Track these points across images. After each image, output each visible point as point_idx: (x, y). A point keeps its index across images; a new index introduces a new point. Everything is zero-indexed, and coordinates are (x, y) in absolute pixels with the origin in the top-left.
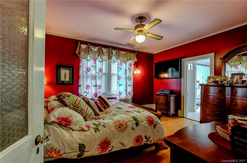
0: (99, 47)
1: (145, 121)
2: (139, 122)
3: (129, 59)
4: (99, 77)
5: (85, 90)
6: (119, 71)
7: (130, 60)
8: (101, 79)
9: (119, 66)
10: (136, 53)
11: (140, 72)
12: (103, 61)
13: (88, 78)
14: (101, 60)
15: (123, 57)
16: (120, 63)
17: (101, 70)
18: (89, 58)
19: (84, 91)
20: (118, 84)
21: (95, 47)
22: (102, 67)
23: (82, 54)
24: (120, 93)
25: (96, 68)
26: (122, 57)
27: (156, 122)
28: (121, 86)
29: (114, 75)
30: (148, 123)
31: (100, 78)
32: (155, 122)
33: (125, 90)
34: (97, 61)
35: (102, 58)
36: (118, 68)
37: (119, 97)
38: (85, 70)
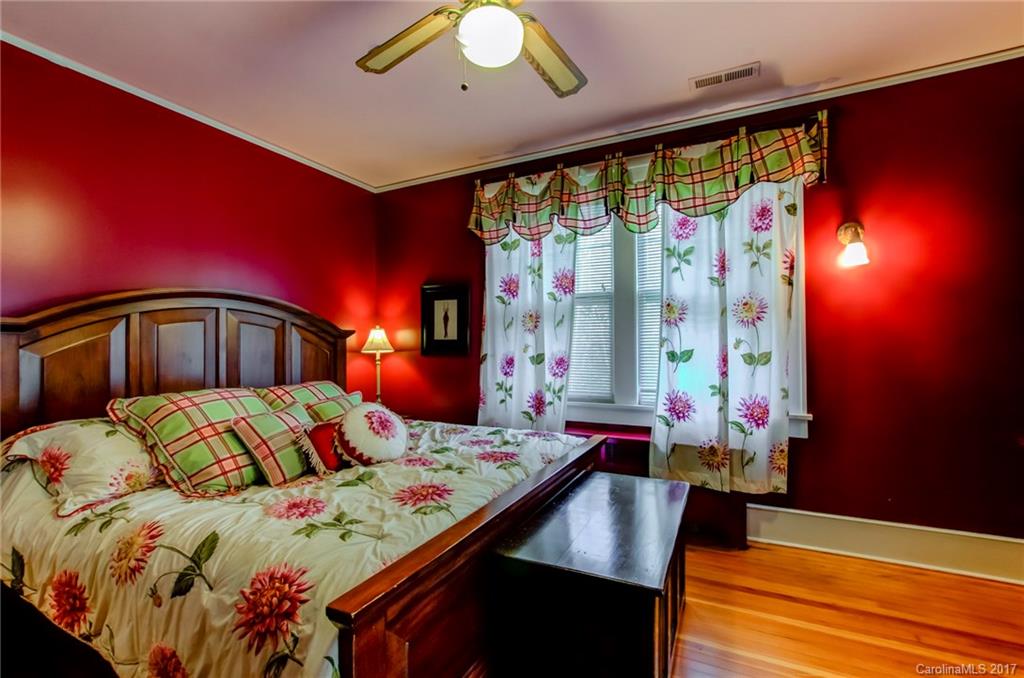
0: (556, 169)
1: (231, 595)
2: (201, 575)
3: (744, 179)
4: (559, 318)
5: (501, 378)
6: (676, 269)
7: (752, 181)
8: (566, 322)
9: (673, 242)
10: (823, 116)
11: (870, 256)
12: (576, 233)
13: (511, 323)
14: (564, 232)
15: (697, 178)
16: (683, 224)
17: (566, 283)
18: (514, 236)
19: (498, 384)
20: (664, 350)
21: (539, 176)
22: (570, 267)
23: (488, 223)
24: (679, 409)
25: (540, 276)
26: (688, 180)
27: (296, 640)
28: (687, 360)
29: (648, 297)
30: (240, 611)
31: (561, 321)
32: (289, 639)
33: (713, 387)
34: (548, 241)
35: (569, 223)
36: (670, 252)
37: (665, 428)
38: (498, 292)
